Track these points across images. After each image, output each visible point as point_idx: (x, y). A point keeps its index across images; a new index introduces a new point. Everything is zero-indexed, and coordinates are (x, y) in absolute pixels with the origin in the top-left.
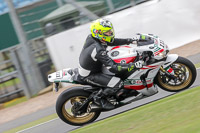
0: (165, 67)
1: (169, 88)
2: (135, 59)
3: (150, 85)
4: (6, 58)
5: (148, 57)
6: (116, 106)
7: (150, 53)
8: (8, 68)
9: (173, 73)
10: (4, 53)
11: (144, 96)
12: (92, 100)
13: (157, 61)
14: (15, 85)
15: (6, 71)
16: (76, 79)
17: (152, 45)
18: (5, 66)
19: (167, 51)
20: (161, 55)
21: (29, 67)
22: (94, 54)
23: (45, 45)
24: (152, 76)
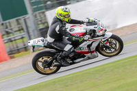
0: (103, 40)
1: (105, 54)
2: (84, 34)
3: (93, 52)
4: (19, 24)
5: (93, 34)
6: (71, 64)
7: (94, 31)
8: (19, 30)
9: (108, 44)
10: (17, 20)
11: (89, 58)
12: (56, 59)
13: (98, 36)
14: (23, 42)
15: (18, 32)
16: (46, 45)
17: (96, 26)
18: (17, 29)
19: (106, 30)
20: (101, 33)
21: (33, 31)
22: (57, 29)
23: (45, 16)
24: (94, 45)
